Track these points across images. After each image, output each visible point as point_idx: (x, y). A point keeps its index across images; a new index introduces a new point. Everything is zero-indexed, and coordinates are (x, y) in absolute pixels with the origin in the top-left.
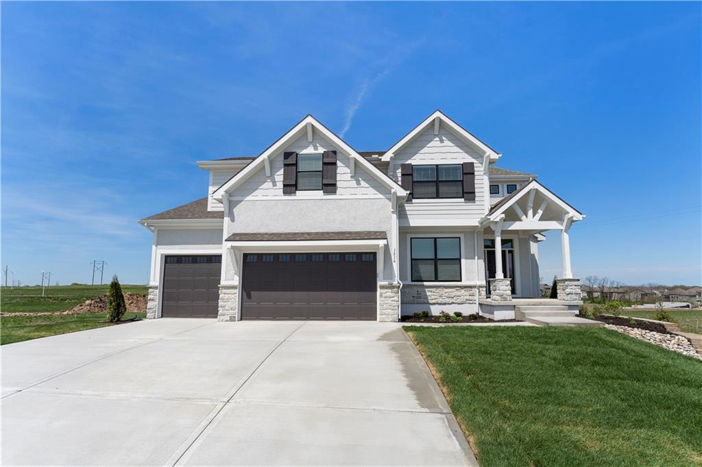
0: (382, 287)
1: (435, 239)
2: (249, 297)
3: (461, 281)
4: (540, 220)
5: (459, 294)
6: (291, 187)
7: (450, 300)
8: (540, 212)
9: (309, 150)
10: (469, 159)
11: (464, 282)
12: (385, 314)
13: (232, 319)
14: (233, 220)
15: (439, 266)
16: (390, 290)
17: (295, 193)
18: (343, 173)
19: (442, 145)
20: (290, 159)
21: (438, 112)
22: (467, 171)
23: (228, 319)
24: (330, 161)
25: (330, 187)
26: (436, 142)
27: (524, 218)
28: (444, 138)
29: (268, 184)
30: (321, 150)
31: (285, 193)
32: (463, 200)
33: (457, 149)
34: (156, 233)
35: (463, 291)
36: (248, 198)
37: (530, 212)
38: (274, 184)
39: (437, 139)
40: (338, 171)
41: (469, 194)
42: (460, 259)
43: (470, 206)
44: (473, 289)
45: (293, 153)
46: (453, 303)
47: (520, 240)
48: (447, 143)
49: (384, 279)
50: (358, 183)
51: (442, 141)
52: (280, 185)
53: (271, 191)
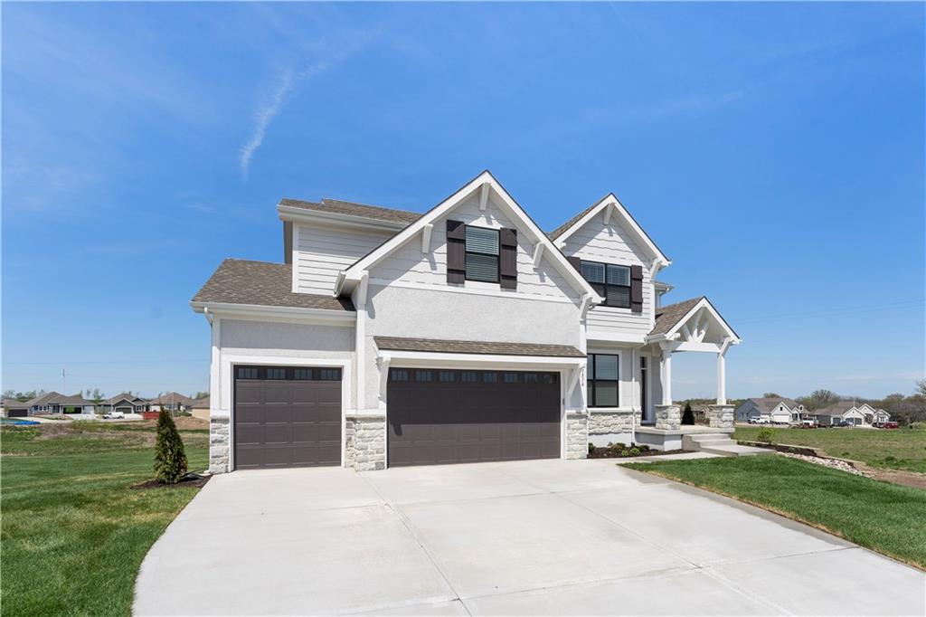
0: (570, 417)
1: (594, 355)
2: (399, 432)
3: (617, 406)
4: (703, 341)
5: (614, 421)
6: (457, 274)
7: (607, 430)
8: (703, 332)
9: (481, 222)
10: (638, 263)
11: (621, 408)
12: (573, 450)
13: (379, 467)
14: (372, 315)
15: (597, 389)
16: (578, 421)
17: (464, 283)
18: (525, 263)
19: (611, 238)
20: (454, 229)
21: (612, 197)
22: (636, 274)
23: (374, 466)
24: (509, 241)
25: (508, 279)
26: (604, 234)
27: (690, 337)
28: (614, 231)
29: (424, 265)
30: (497, 226)
31: (449, 281)
32: (629, 311)
33: (627, 248)
35: (619, 418)
36: (396, 283)
37: (696, 332)
38: (433, 266)
39: (606, 230)
40: (519, 258)
41: (635, 304)
42: (617, 381)
43: (636, 318)
44: (630, 416)
45: (463, 222)
46: (610, 432)
48: (616, 237)
49: (573, 406)
50: (543, 280)
51: (611, 234)
52: (443, 269)
53: (429, 276)
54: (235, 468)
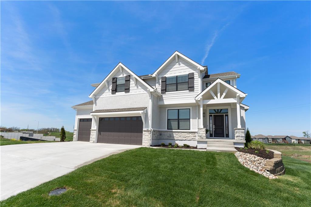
0: (145, 131)
1: (178, 110)
2: (100, 134)
3: (190, 129)
4: (223, 98)
5: (188, 135)
6: (115, 91)
7: (185, 139)
8: (224, 94)
9: (121, 76)
10: (191, 71)
11: (191, 130)
12: (145, 143)
13: (94, 142)
14: (96, 105)
15: (180, 123)
16: (147, 132)
17: (116, 93)
19: (180, 66)
20: (114, 80)
21: (176, 52)
22: (191, 77)
23: (93, 142)
24: (128, 79)
25: (127, 90)
26: (177, 65)
27: (215, 97)
28: (181, 63)
29: (107, 91)
30: (125, 75)
31: (112, 93)
32: (188, 91)
33: (186, 67)
34: (77, 111)
35: (191, 134)
36: (101, 96)
37: (219, 95)
38: (109, 91)
39: (177, 64)
40: (131, 83)
41: (191, 88)
42: (190, 119)
43: (192, 93)
44: (196, 134)
45: (115, 78)
46: (186, 140)
47: (232, 109)
48: (182, 65)
49: (145, 128)
50: (138, 87)
51: (179, 64)
52: (111, 91)
53: (108, 93)
54: (78, 141)
